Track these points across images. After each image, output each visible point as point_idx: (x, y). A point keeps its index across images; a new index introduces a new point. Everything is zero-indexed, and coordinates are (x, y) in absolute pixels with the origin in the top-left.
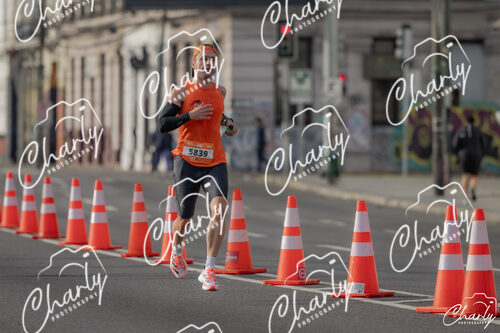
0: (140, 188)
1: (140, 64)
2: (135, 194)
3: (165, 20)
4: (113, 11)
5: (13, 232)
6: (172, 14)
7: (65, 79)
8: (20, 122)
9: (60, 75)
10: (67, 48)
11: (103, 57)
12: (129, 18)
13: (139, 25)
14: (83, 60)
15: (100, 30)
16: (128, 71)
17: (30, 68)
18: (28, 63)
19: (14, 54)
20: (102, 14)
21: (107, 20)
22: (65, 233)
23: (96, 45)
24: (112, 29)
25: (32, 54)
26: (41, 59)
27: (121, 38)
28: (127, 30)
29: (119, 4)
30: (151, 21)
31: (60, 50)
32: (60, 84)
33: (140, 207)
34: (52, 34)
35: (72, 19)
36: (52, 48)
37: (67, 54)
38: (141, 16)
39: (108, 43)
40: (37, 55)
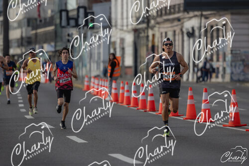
0: (191, 90)
1: (191, 35)
2: (189, 92)
3: (202, 15)
4: (179, 12)
5: (136, 109)
6: (204, 13)
7: (158, 42)
8: (139, 61)
9: (156, 40)
10: (159, 28)
11: (175, 32)
12: (186, 15)
13: (191, 18)
14: (166, 33)
15: (173, 20)
16: (186, 38)
17: (143, 37)
18: (142, 35)
19: (136, 31)
20: (174, 13)
21: (176, 16)
22: (158, 109)
23: (172, 27)
24: (179, 20)
25: (144, 31)
26: (148, 33)
27: (183, 23)
28: (185, 20)
29: (182, 9)
30: (196, 16)
31: (156, 29)
32: (156, 44)
33: (192, 97)
34: (152, 22)
35: (161, 15)
36: (152, 28)
37: (159, 31)
38: (191, 14)
39: (177, 26)
40: (146, 31)
